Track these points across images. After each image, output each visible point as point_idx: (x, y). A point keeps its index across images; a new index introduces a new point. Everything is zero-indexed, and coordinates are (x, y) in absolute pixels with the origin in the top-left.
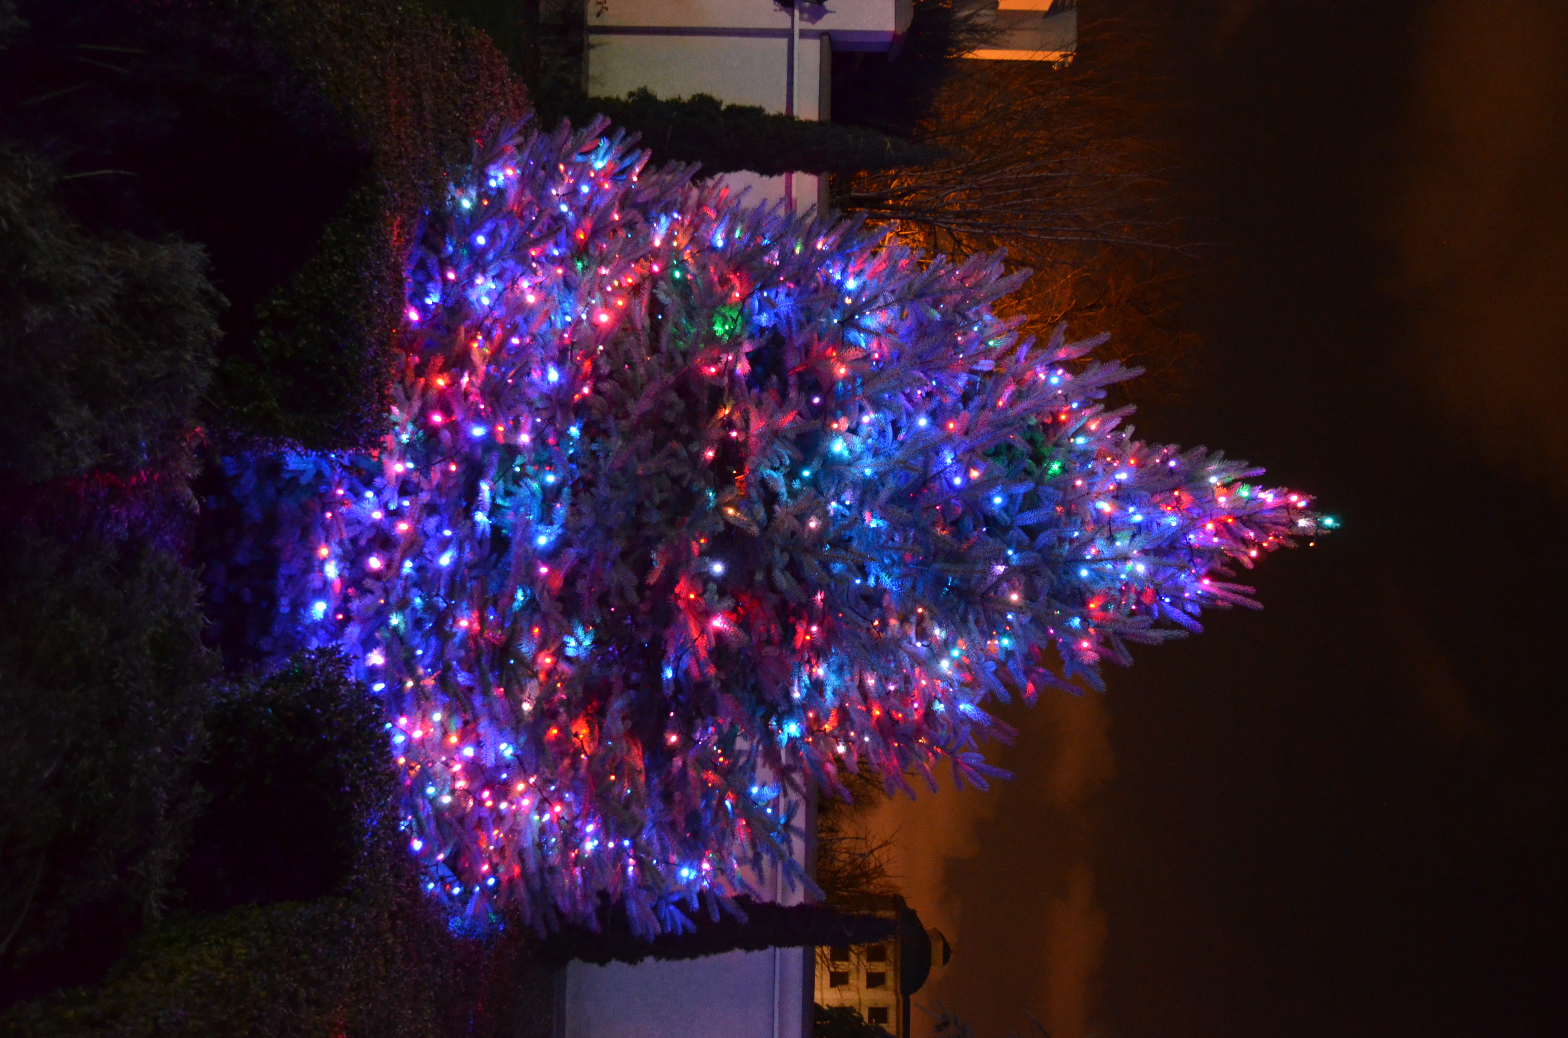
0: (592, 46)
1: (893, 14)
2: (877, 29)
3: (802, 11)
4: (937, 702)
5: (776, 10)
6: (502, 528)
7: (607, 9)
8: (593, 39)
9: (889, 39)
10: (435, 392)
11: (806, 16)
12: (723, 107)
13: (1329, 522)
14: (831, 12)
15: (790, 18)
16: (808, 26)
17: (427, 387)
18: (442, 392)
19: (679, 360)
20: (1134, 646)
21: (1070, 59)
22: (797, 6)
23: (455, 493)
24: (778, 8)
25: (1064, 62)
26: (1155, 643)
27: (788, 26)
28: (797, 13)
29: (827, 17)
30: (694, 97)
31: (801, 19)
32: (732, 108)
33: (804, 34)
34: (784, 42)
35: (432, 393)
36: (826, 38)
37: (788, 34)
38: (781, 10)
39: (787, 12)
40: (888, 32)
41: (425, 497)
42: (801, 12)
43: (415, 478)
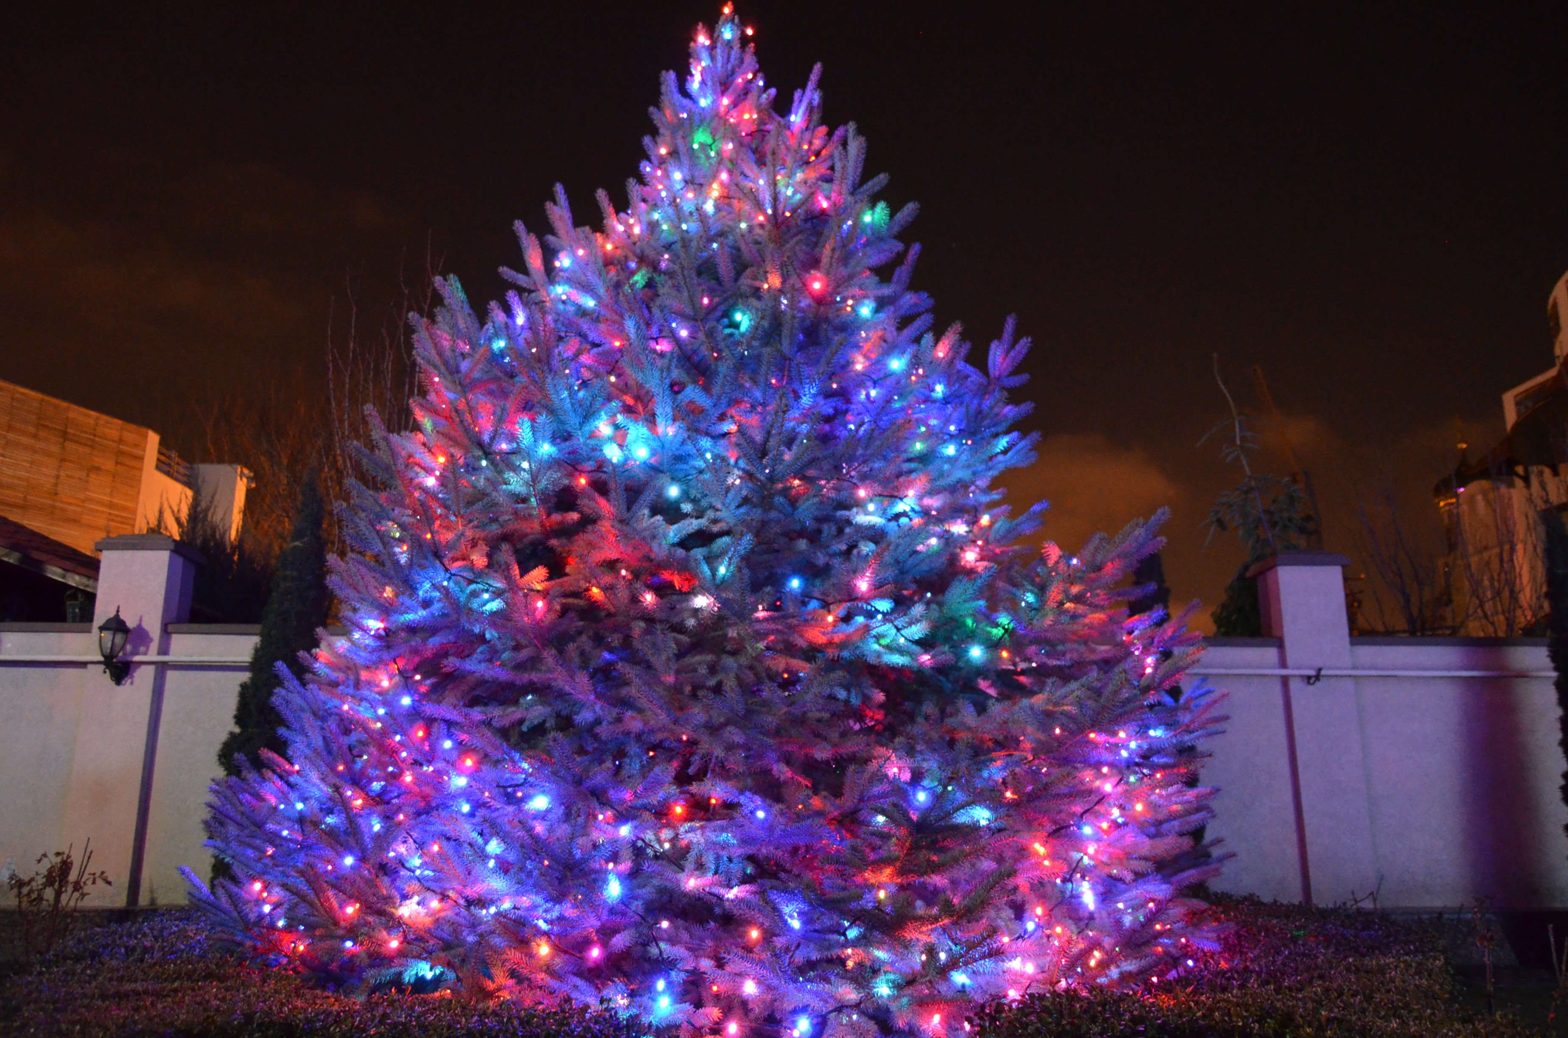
0: (153, 901)
1: (150, 553)
2: (166, 569)
3: (135, 653)
4: (934, 395)
5: (132, 683)
6: (745, 873)
7: (103, 873)
8: (143, 900)
9: (180, 560)
10: (558, 960)
11: (142, 649)
12: (237, 730)
13: (727, 10)
14: (141, 620)
15: (143, 667)
16: (154, 646)
17: (549, 970)
18: (557, 948)
19: (525, 654)
20: (866, 174)
21: (246, 471)
22: (129, 659)
23: (698, 931)
24: (129, 681)
25: (248, 478)
26: (864, 145)
27: (150, 670)
28: (137, 658)
29: (145, 626)
30: (221, 763)
31: (145, 654)
32: (239, 719)
33: (164, 650)
34: (171, 675)
35: (558, 962)
36: (170, 628)
37: (162, 668)
38: (132, 677)
39: (135, 670)
40: (171, 557)
41: (706, 964)
42: (137, 654)
43: (677, 976)
